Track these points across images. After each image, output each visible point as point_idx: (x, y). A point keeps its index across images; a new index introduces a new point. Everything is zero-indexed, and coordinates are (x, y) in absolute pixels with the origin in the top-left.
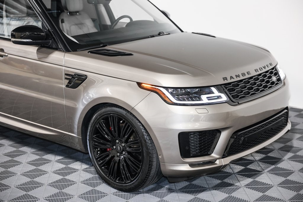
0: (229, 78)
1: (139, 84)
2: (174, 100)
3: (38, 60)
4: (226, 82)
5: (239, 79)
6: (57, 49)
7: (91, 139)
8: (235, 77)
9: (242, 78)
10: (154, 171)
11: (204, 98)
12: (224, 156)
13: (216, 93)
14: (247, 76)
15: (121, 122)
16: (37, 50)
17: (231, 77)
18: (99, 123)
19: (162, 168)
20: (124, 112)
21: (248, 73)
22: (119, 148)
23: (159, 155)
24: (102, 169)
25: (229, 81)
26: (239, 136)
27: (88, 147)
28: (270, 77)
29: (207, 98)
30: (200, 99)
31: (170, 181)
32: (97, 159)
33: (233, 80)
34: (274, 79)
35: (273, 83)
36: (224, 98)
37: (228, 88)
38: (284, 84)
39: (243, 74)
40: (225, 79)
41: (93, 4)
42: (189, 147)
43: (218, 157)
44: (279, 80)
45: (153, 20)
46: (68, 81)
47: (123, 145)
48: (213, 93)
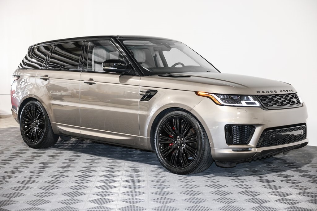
0: (261, 92)
1: (197, 93)
2: (222, 103)
3: (120, 83)
4: (259, 94)
5: (268, 94)
6: (134, 75)
7: (158, 137)
8: (265, 92)
9: (270, 93)
10: (206, 156)
11: (244, 103)
12: (257, 146)
13: (252, 100)
14: (274, 93)
15: (182, 121)
16: (120, 77)
17: (263, 92)
18: (165, 125)
19: (212, 153)
20: (184, 114)
21: (275, 92)
22: (179, 142)
23: (210, 142)
24: (165, 160)
25: (261, 94)
26: (268, 133)
27: (155, 144)
28: (291, 98)
29: (246, 102)
30: (240, 103)
31: (218, 165)
32: (161, 152)
33: (263, 94)
34: (295, 100)
35: (294, 102)
36: (258, 104)
37: (260, 98)
38: (303, 106)
39: (272, 92)
40: (258, 92)
41: (158, 51)
42: (232, 137)
43: (253, 146)
44: (299, 102)
45: (200, 66)
46: (142, 96)
47: (183, 139)
48: (250, 100)
